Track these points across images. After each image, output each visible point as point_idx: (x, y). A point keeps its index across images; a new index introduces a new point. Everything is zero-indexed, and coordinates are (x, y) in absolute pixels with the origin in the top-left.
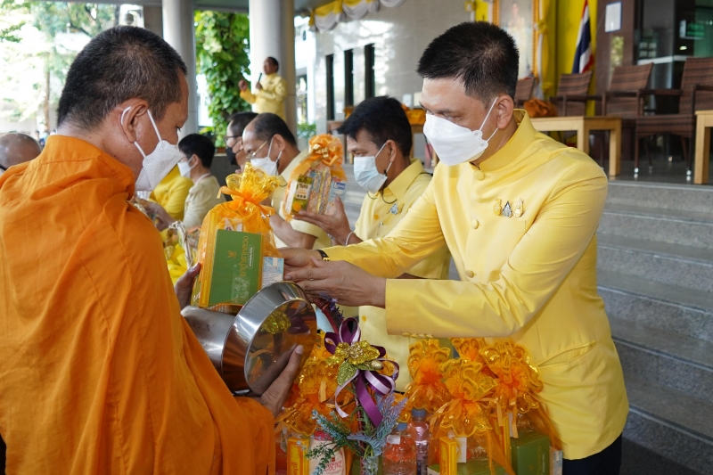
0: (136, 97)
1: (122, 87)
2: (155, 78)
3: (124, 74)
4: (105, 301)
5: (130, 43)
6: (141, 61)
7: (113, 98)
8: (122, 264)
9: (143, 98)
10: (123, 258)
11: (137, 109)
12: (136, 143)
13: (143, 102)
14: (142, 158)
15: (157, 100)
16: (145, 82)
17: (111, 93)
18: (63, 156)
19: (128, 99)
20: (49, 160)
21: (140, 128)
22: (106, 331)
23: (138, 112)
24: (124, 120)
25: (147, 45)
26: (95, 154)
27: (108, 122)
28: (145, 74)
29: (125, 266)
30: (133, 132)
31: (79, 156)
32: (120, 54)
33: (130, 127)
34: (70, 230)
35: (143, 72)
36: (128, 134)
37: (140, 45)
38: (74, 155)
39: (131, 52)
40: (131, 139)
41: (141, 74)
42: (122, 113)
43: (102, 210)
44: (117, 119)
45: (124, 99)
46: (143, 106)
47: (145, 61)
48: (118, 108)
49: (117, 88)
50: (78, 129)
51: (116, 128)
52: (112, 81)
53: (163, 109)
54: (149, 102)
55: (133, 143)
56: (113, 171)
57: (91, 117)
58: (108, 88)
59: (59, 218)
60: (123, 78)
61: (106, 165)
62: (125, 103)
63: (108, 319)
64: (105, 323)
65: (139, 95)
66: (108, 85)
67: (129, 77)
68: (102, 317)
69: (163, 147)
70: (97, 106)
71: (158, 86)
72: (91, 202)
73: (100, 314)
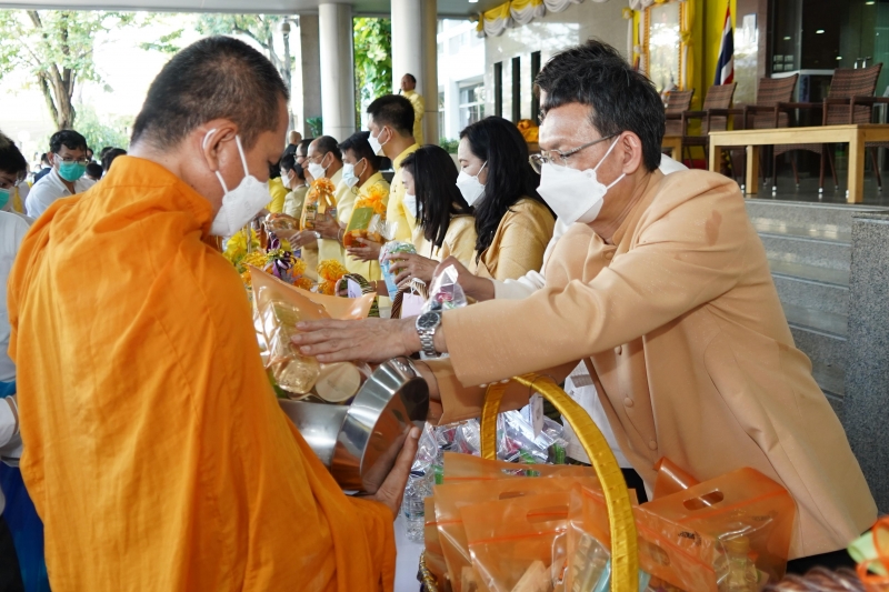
0: (225, 117)
1: (209, 105)
2: (250, 98)
3: (214, 88)
4: (186, 362)
5: (227, 54)
6: (236, 77)
7: (198, 115)
8: (204, 317)
9: (232, 120)
10: (205, 309)
11: (225, 132)
12: (218, 173)
13: (232, 125)
14: (222, 193)
15: (249, 126)
16: (237, 102)
17: (196, 109)
18: (132, 180)
19: (215, 118)
20: (114, 183)
21: (225, 156)
22: (188, 399)
23: (224, 137)
24: (206, 143)
25: (246, 58)
26: (168, 182)
27: (188, 143)
28: (240, 92)
29: (208, 319)
30: (215, 159)
31: (150, 181)
32: (212, 65)
33: (213, 152)
34: (136, 271)
35: (237, 89)
36: (210, 160)
37: (238, 58)
38: (145, 181)
39: (226, 65)
40: (212, 166)
41: (234, 91)
42: (204, 134)
43: (177, 251)
44: (198, 142)
45: (210, 118)
46: (231, 130)
47: (242, 76)
48: (201, 128)
49: (203, 104)
50: (154, 149)
51: (197, 151)
52: (200, 95)
53: (255, 136)
54: (239, 126)
55: (214, 171)
56: (189, 202)
57: (168, 136)
58: (193, 103)
59: (123, 257)
60: (212, 93)
61: (182, 195)
62: (211, 123)
63: (191, 383)
64: (187, 388)
65: (228, 115)
66: (194, 99)
67: (220, 93)
68: (183, 381)
69: (249, 183)
70: (178, 123)
71: (252, 108)
72: (163, 240)
73: (180, 378)
